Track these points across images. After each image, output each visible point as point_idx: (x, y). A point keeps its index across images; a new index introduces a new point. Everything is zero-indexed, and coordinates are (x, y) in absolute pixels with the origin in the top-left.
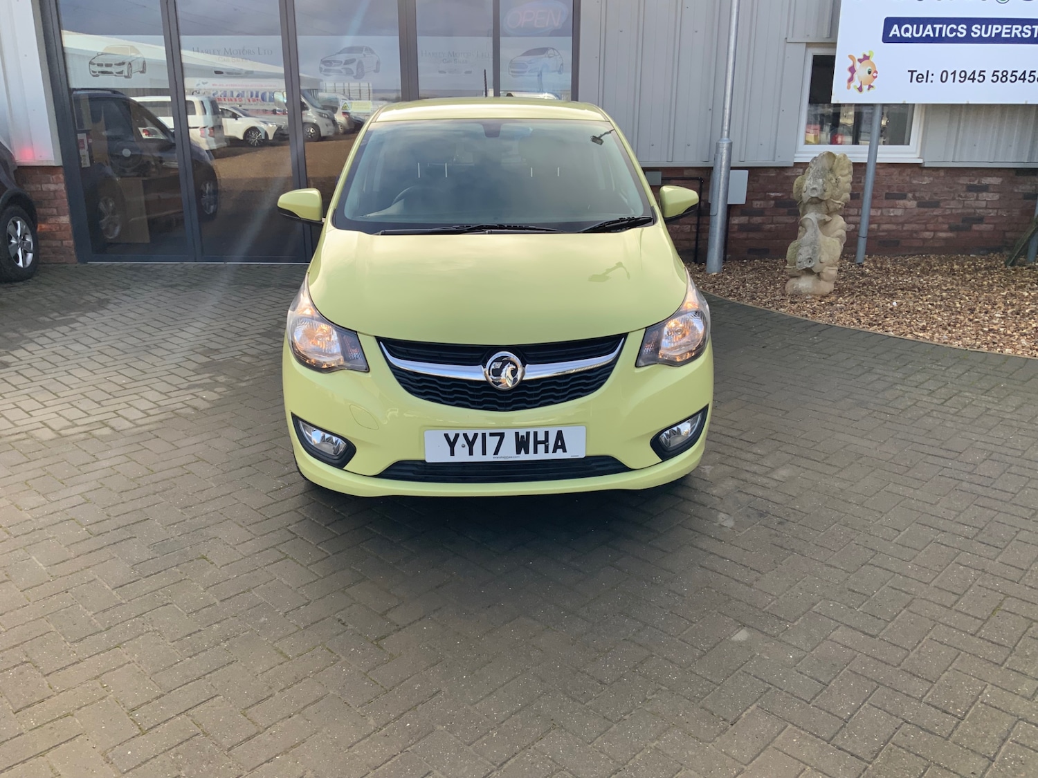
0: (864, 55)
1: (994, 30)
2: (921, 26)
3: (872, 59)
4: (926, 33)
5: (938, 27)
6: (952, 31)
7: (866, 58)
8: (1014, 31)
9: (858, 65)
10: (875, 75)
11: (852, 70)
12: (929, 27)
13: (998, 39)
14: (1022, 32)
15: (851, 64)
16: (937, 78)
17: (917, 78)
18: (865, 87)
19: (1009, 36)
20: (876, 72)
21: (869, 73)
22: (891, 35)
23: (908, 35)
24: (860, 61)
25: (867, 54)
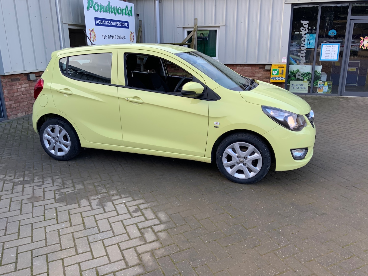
0: (92, 29)
1: (116, 23)
2: (102, 21)
3: (94, 30)
4: (103, 23)
5: (105, 21)
6: (108, 23)
7: (93, 30)
8: (119, 24)
9: (91, 33)
10: (95, 36)
11: (90, 34)
12: (103, 21)
13: (116, 26)
14: (120, 24)
15: (90, 33)
16: (107, 37)
17: (104, 37)
18: (94, 40)
19: (118, 25)
20: (95, 35)
21: (94, 35)
22: (96, 23)
23: (100, 23)
24: (92, 31)
25: (93, 29)
